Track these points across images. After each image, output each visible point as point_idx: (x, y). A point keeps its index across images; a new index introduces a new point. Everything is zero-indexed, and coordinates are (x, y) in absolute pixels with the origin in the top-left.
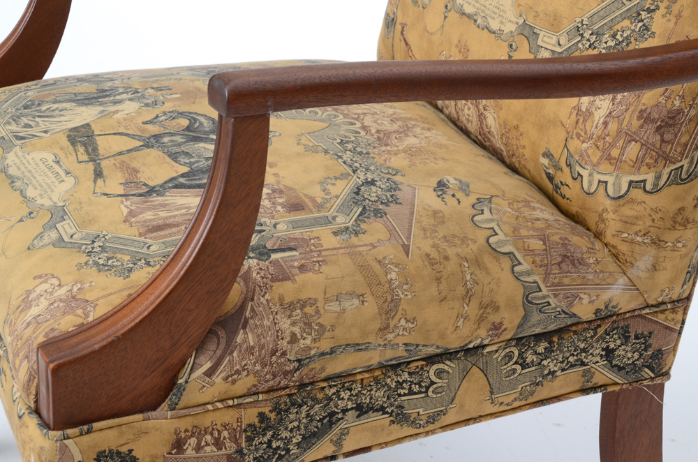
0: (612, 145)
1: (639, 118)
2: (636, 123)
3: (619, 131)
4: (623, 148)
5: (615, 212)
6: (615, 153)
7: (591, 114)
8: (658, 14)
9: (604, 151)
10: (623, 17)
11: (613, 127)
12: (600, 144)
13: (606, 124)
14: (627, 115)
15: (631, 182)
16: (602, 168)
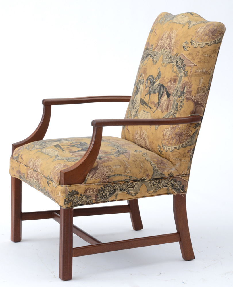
0: (170, 140)
1: (175, 134)
2: (174, 136)
3: (171, 138)
4: (172, 141)
5: (172, 154)
6: (171, 142)
7: (166, 135)
8: (177, 114)
9: (169, 142)
10: (171, 115)
11: (170, 137)
12: (168, 141)
13: (169, 136)
14: (173, 134)
15: (174, 147)
16: (169, 145)
